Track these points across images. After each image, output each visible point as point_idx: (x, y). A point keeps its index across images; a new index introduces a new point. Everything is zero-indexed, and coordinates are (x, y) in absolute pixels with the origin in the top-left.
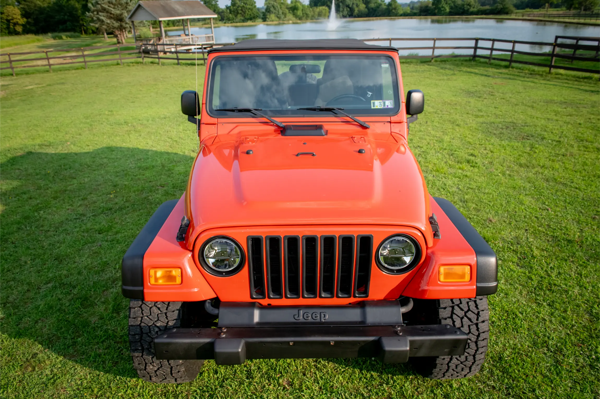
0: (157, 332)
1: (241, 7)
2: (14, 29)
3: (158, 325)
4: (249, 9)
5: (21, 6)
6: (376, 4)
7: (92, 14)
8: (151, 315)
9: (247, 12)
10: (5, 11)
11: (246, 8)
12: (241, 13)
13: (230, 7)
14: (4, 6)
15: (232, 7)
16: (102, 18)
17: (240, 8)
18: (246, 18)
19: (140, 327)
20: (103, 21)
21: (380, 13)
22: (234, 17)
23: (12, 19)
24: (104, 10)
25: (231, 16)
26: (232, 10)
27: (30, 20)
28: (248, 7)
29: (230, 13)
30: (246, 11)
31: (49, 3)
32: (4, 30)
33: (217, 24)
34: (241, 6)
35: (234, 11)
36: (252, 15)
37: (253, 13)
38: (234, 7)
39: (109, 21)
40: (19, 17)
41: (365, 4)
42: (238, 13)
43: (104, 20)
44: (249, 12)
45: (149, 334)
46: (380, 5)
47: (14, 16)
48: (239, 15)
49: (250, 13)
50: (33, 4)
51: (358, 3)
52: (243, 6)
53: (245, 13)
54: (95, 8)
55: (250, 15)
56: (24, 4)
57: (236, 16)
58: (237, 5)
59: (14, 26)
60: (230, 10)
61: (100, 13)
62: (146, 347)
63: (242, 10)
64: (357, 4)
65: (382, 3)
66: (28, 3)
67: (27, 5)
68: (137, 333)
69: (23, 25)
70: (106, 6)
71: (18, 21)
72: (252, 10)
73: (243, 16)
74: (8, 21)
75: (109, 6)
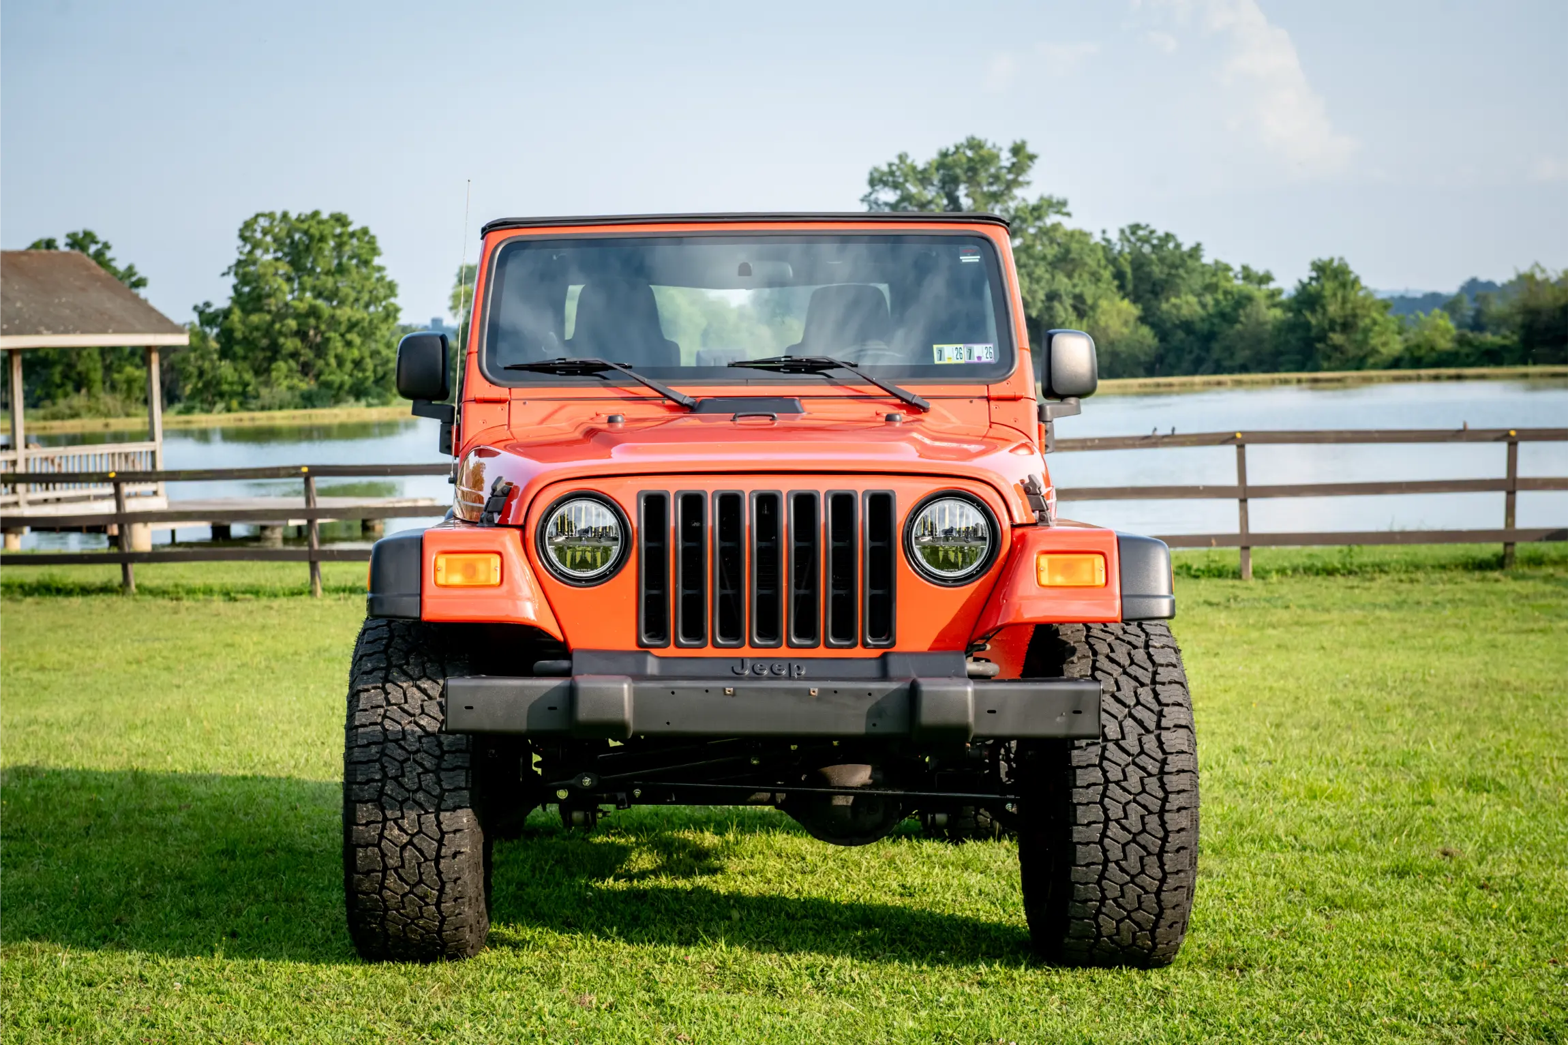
0: (420, 737)
1: (297, 316)
3: (422, 722)
4: (352, 326)
6: (1209, 299)
8: (406, 702)
9: (338, 345)
11: (334, 322)
12: (294, 355)
13: (227, 313)
15: (237, 316)
17: (292, 324)
18: (327, 385)
19: (383, 727)
21: (1243, 355)
22: (248, 376)
25: (226, 369)
26: (238, 335)
28: (345, 313)
29: (224, 354)
30: (328, 340)
33: (128, 415)
34: (302, 307)
35: (248, 343)
36: (369, 364)
37: (375, 353)
38: (255, 318)
41: (1136, 300)
42: (274, 351)
44: (349, 344)
45: (402, 743)
46: (1243, 301)
48: (281, 366)
49: (356, 354)
51: (1089, 292)
52: (313, 312)
53: (320, 350)
55: (358, 364)
57: (262, 371)
58: (272, 304)
60: (227, 337)
62: (392, 772)
63: (301, 334)
64: (1079, 298)
65: (1252, 288)
68: (375, 739)
72: (368, 333)
73: (305, 369)
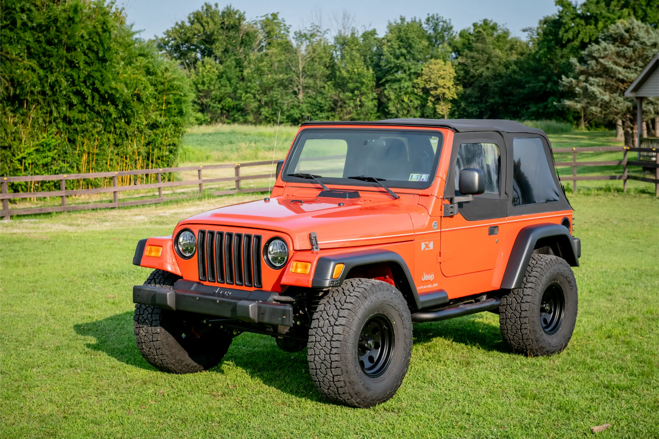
2: (435, 109)
5: (460, 60)
7: (574, 81)
10: (426, 70)
14: (426, 60)
16: (594, 89)
20: (592, 97)
23: (436, 89)
24: (606, 72)
27: (469, 91)
31: (522, 54)
32: (413, 112)
39: (607, 98)
40: (450, 84)
43: (597, 93)
47: (441, 82)
50: (486, 56)
54: (584, 68)
56: (466, 56)
59: (434, 104)
61: (591, 79)
66: (475, 54)
67: (472, 57)
69: (453, 101)
70: (609, 64)
71: (446, 91)
74: (426, 91)
75: (616, 63)
